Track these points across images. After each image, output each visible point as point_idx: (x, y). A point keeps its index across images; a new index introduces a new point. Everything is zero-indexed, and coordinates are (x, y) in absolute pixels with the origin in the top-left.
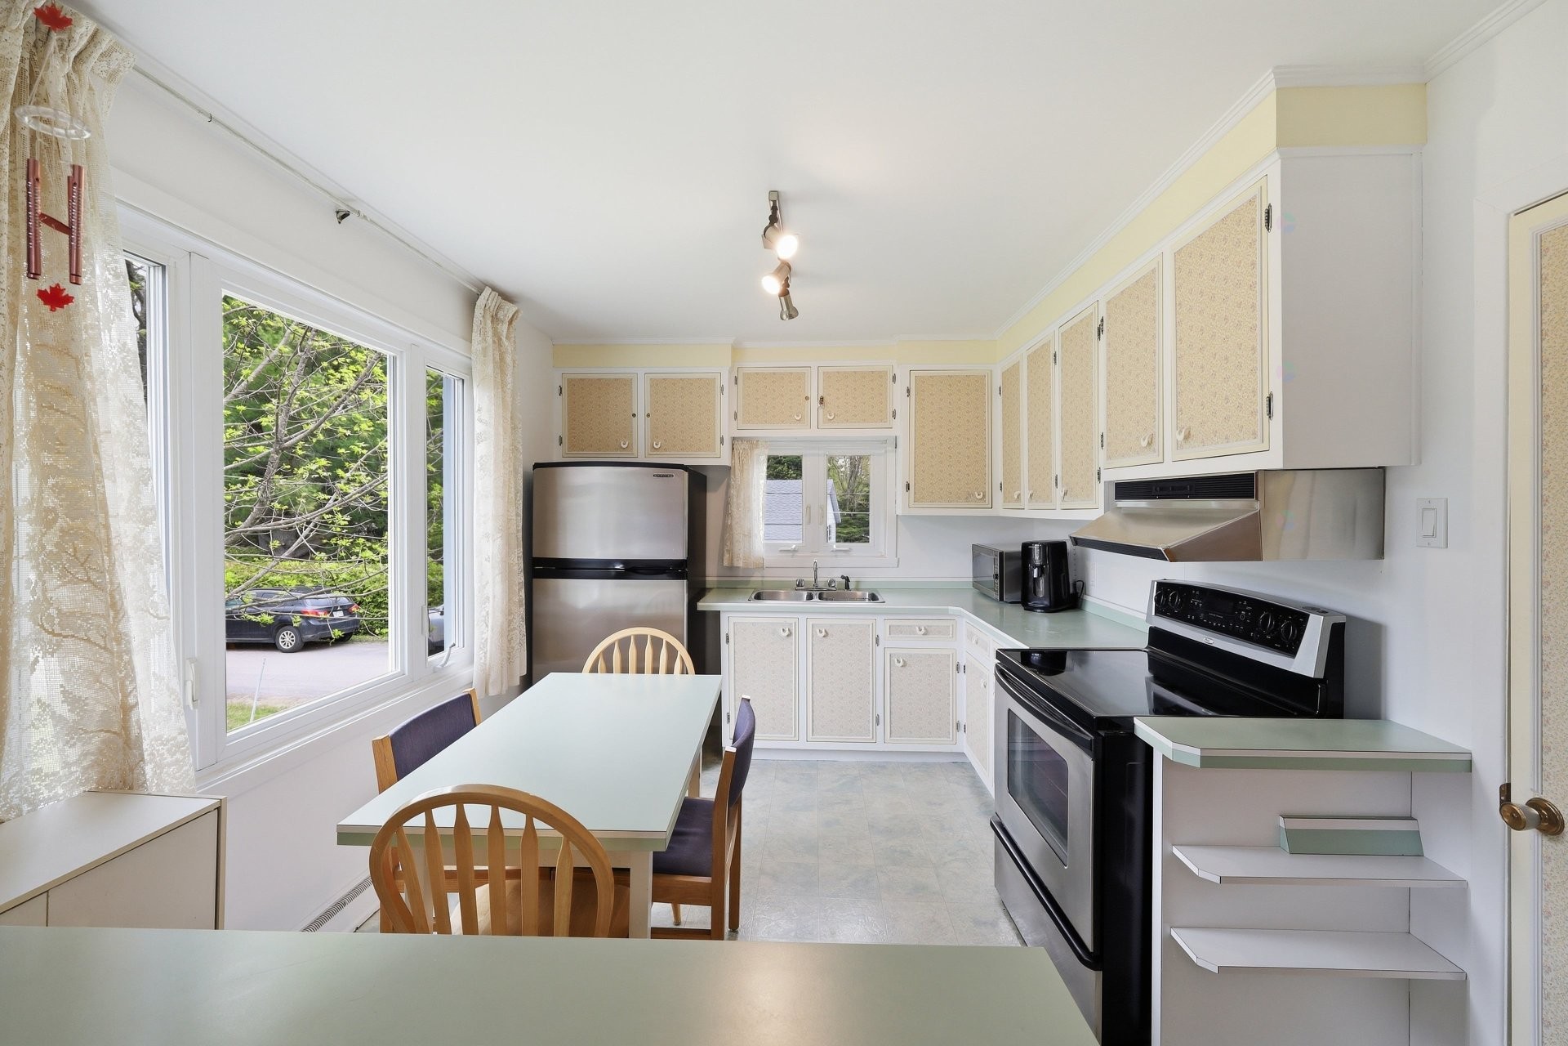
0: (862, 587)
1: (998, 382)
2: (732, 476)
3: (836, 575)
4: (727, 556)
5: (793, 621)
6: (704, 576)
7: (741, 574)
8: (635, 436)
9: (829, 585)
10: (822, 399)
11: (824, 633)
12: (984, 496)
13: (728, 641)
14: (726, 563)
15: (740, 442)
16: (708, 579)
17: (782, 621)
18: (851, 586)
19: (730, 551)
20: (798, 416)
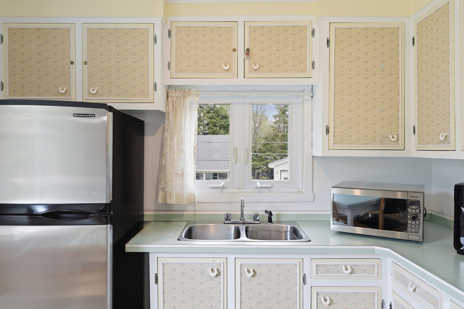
0: (282, 219)
1: (411, 32)
2: (166, 121)
3: (261, 210)
4: (161, 194)
5: (221, 261)
6: (143, 210)
7: (176, 208)
8: (72, 81)
9: (255, 219)
10: (248, 50)
11: (252, 273)
12: (398, 139)
13: (157, 281)
14: (160, 201)
15: (174, 91)
16: (146, 213)
17: (211, 261)
18: (274, 218)
19: (164, 189)
20: (226, 66)
